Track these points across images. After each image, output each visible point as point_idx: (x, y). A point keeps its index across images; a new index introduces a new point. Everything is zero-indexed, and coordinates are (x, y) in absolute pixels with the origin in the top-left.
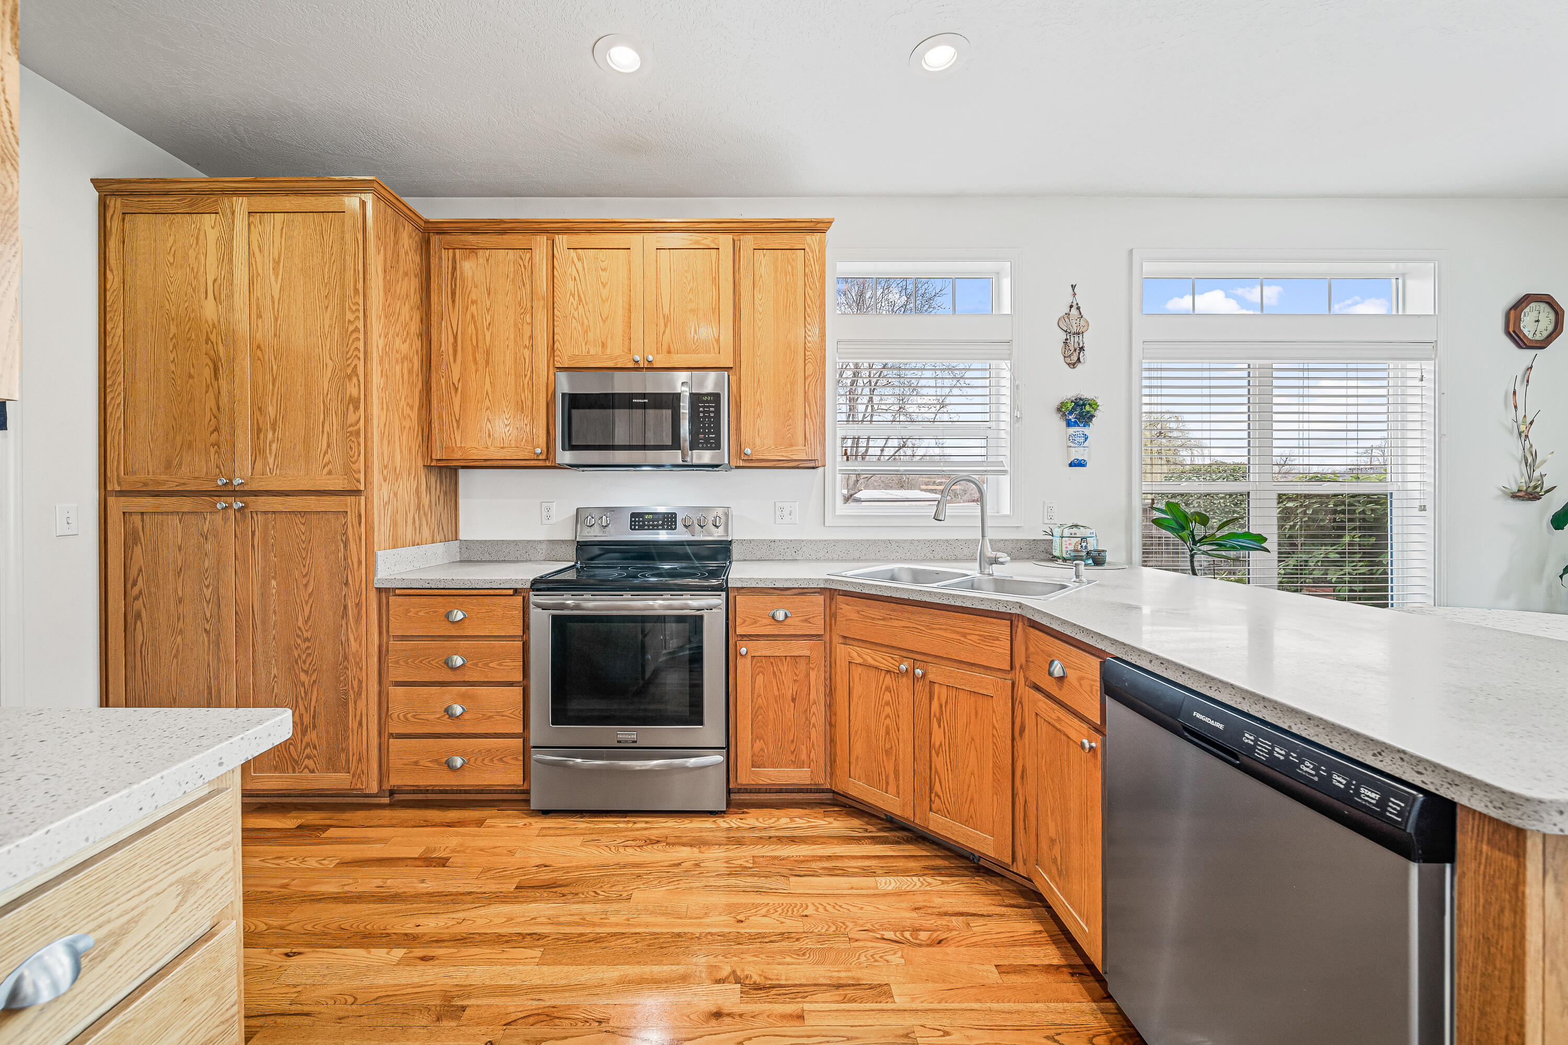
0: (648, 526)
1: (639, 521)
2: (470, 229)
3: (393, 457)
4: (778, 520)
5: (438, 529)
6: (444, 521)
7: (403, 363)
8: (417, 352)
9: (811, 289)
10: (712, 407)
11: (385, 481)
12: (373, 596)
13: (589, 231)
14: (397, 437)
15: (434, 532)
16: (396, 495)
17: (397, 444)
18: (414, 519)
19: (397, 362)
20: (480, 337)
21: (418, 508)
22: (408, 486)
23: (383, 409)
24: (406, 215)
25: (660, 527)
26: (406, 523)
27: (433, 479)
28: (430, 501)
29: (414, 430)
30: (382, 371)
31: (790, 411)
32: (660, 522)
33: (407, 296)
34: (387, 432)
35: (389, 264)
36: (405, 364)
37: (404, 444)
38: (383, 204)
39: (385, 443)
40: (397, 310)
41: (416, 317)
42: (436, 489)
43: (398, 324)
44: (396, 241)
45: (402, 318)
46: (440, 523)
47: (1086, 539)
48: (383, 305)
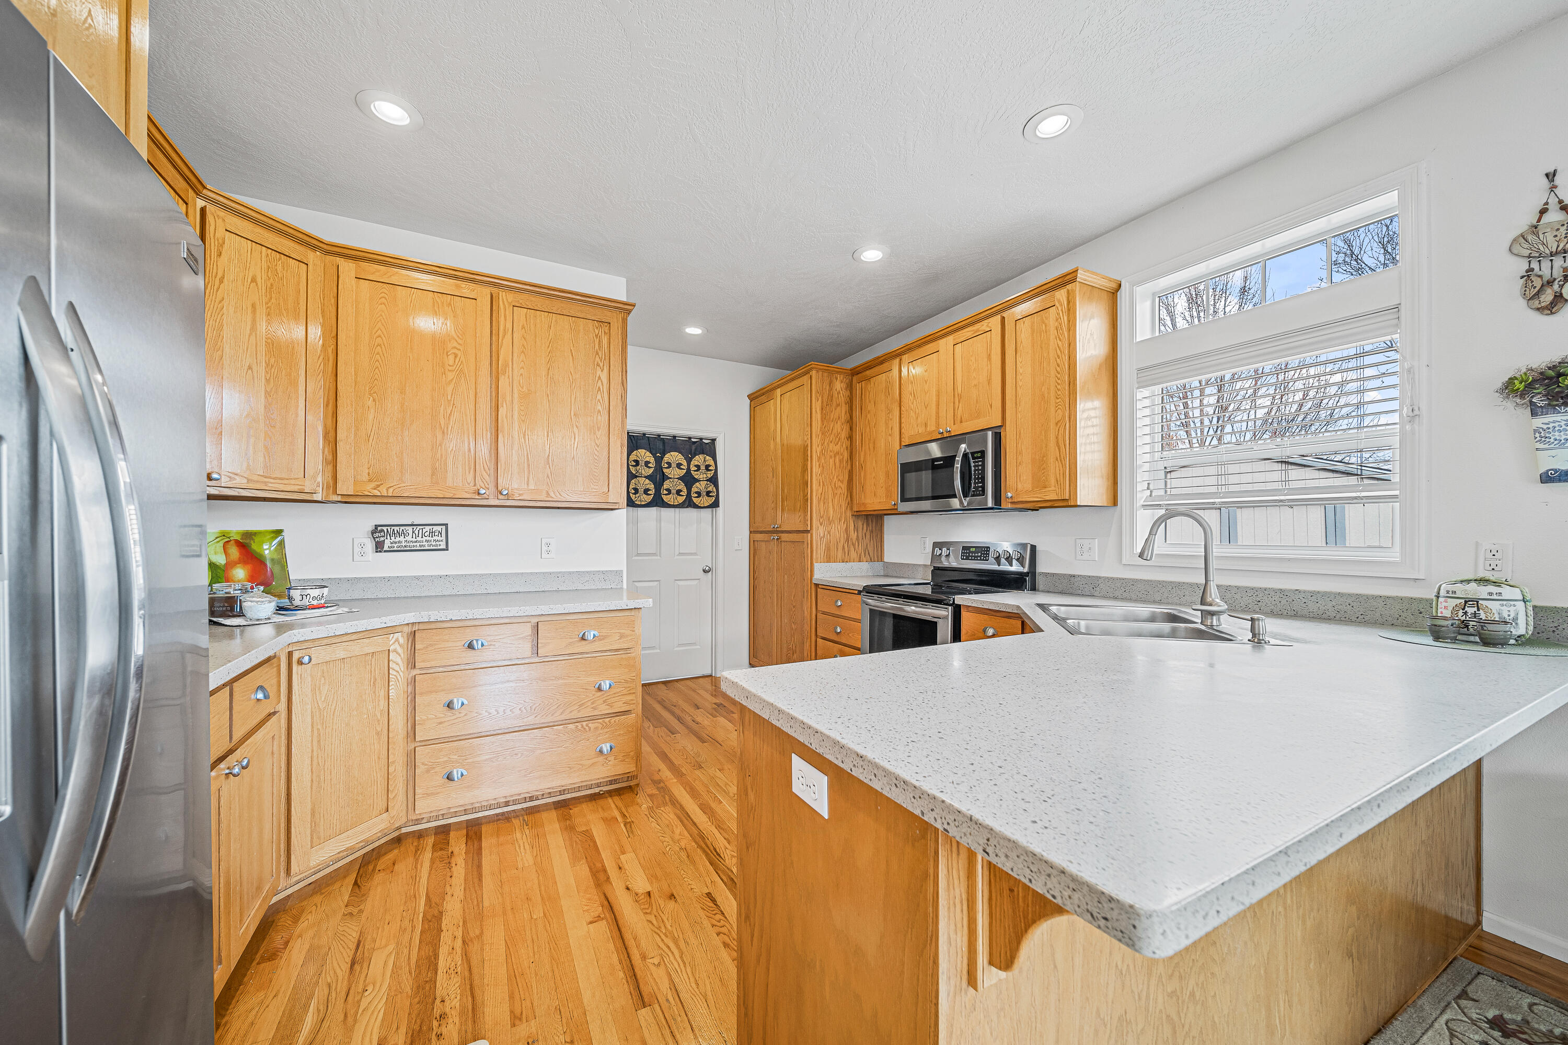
0: (972, 556)
1: (967, 553)
2: (868, 367)
3: (828, 511)
4: (1079, 557)
5: (865, 554)
6: (871, 550)
7: (835, 456)
8: (847, 448)
9: (1060, 340)
10: (980, 461)
11: (821, 524)
12: (813, 586)
13: (919, 346)
14: (830, 500)
15: (860, 555)
16: (829, 533)
17: (831, 504)
18: (843, 547)
19: (831, 457)
20: (872, 434)
21: (847, 540)
22: (839, 528)
23: (820, 485)
24: (837, 372)
25: (979, 558)
26: (837, 549)
27: (860, 524)
28: (858, 536)
29: (844, 495)
30: (819, 465)
31: (1044, 457)
32: (979, 554)
33: (839, 418)
34: (823, 498)
35: (825, 404)
36: (837, 457)
37: (836, 503)
38: (820, 373)
39: (822, 504)
40: (831, 428)
41: (846, 428)
42: (863, 529)
43: (832, 436)
44: (831, 390)
45: (835, 431)
46: (866, 550)
47: (1478, 602)
48: (821, 428)
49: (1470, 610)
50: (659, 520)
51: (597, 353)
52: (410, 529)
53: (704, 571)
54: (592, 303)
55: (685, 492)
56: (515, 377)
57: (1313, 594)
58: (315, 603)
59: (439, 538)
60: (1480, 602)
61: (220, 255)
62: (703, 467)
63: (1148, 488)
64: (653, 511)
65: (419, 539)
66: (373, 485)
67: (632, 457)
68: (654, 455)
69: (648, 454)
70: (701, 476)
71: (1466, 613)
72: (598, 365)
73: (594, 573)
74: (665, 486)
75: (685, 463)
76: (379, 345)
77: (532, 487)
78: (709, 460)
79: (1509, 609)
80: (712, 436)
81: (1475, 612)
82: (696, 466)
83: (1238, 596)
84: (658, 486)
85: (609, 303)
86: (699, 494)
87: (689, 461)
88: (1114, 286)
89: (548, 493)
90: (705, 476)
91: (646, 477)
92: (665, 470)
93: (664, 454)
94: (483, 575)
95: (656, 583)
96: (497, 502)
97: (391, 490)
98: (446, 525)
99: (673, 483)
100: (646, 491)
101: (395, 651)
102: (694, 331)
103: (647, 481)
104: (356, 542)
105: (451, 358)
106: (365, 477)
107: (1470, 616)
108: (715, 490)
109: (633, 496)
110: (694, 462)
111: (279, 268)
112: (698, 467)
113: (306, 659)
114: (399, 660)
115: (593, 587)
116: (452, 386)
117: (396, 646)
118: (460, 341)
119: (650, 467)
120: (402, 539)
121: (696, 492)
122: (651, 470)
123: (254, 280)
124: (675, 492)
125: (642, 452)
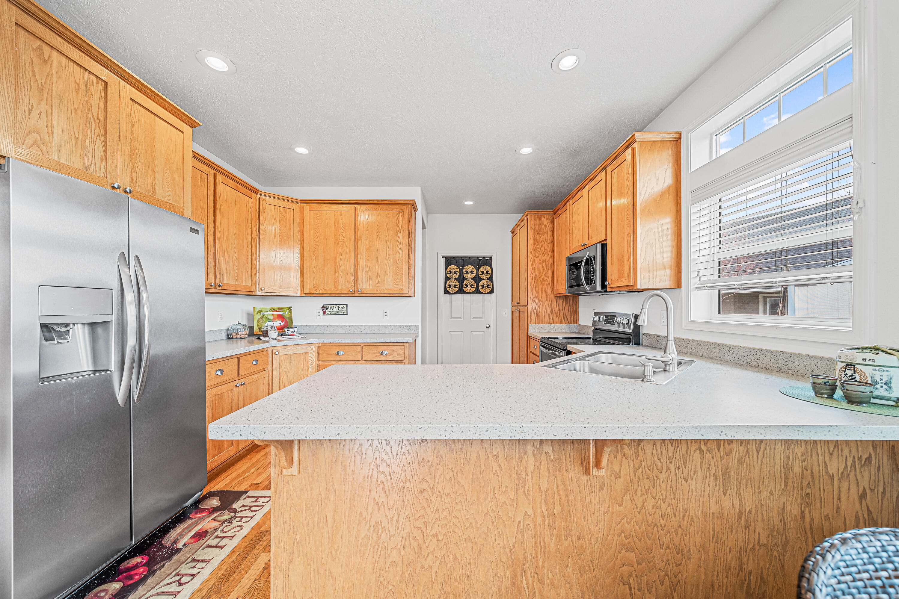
0: (611, 322)
1: (607, 319)
3: (538, 294)
5: (564, 319)
6: (569, 317)
7: (543, 263)
8: (551, 257)
9: (628, 182)
11: (533, 302)
12: (528, 337)
13: (576, 194)
14: (540, 288)
15: (561, 320)
16: (539, 307)
17: (540, 290)
18: (549, 315)
19: (540, 263)
20: (560, 248)
21: (552, 311)
22: (546, 304)
23: (533, 280)
24: (544, 214)
26: (545, 316)
27: (561, 301)
28: (559, 309)
29: (549, 285)
30: (532, 268)
31: (622, 258)
33: (546, 240)
34: (534, 287)
35: (536, 233)
36: (545, 263)
37: (544, 290)
38: (533, 216)
39: (534, 290)
40: (540, 246)
41: (550, 245)
42: (563, 304)
43: (541, 251)
44: (540, 224)
45: (543, 248)
46: (565, 317)
47: (854, 366)
48: (534, 247)
49: (849, 373)
50: (463, 300)
51: (398, 226)
52: (334, 306)
53: (487, 327)
54: (396, 203)
55: (475, 286)
56: (364, 241)
57: (792, 355)
58: (292, 333)
59: (344, 310)
60: (857, 366)
61: (264, 213)
62: (485, 272)
63: (698, 275)
64: (459, 296)
65: (337, 310)
66: (315, 289)
67: (448, 269)
68: (459, 267)
69: (456, 267)
70: (484, 277)
71: (846, 375)
72: (398, 231)
73: (406, 326)
74: (465, 283)
75: (475, 271)
76: (317, 235)
77: (371, 288)
78: (488, 269)
79: (881, 374)
80: (490, 255)
81: (852, 374)
82: (481, 272)
83: (745, 354)
84: (461, 284)
85: (403, 202)
86: (483, 287)
87: (478, 269)
88: (677, 136)
89: (377, 290)
90: (486, 277)
91: (454, 279)
92: (464, 275)
93: (464, 267)
94: (360, 325)
95: (461, 332)
96: (358, 295)
97: (320, 291)
98: (347, 305)
99: (469, 281)
100: (455, 286)
101: (311, 353)
102: (469, 203)
103: (456, 281)
104: (317, 311)
105: (341, 236)
106: (312, 287)
107: (848, 377)
108: (491, 284)
109: (448, 289)
110: (480, 270)
111: (284, 213)
112: (483, 272)
113: (277, 353)
114: (313, 357)
115: (405, 332)
116: (341, 248)
117: (312, 351)
118: (344, 229)
119: (457, 274)
120: (331, 310)
121: (482, 286)
122: (458, 275)
123: (275, 219)
124: (470, 286)
125: (453, 266)
